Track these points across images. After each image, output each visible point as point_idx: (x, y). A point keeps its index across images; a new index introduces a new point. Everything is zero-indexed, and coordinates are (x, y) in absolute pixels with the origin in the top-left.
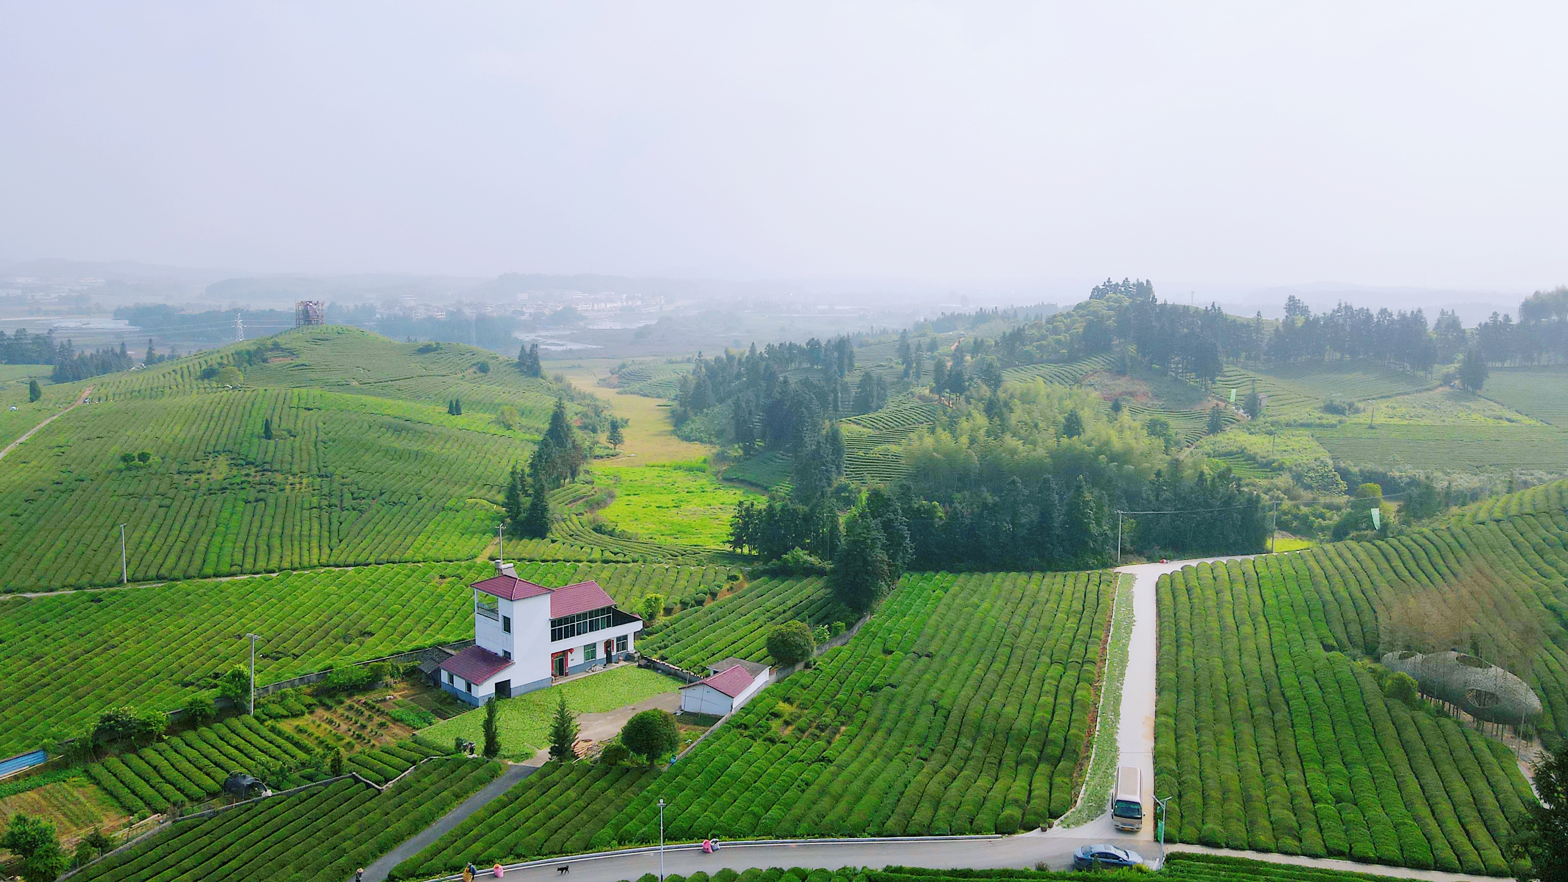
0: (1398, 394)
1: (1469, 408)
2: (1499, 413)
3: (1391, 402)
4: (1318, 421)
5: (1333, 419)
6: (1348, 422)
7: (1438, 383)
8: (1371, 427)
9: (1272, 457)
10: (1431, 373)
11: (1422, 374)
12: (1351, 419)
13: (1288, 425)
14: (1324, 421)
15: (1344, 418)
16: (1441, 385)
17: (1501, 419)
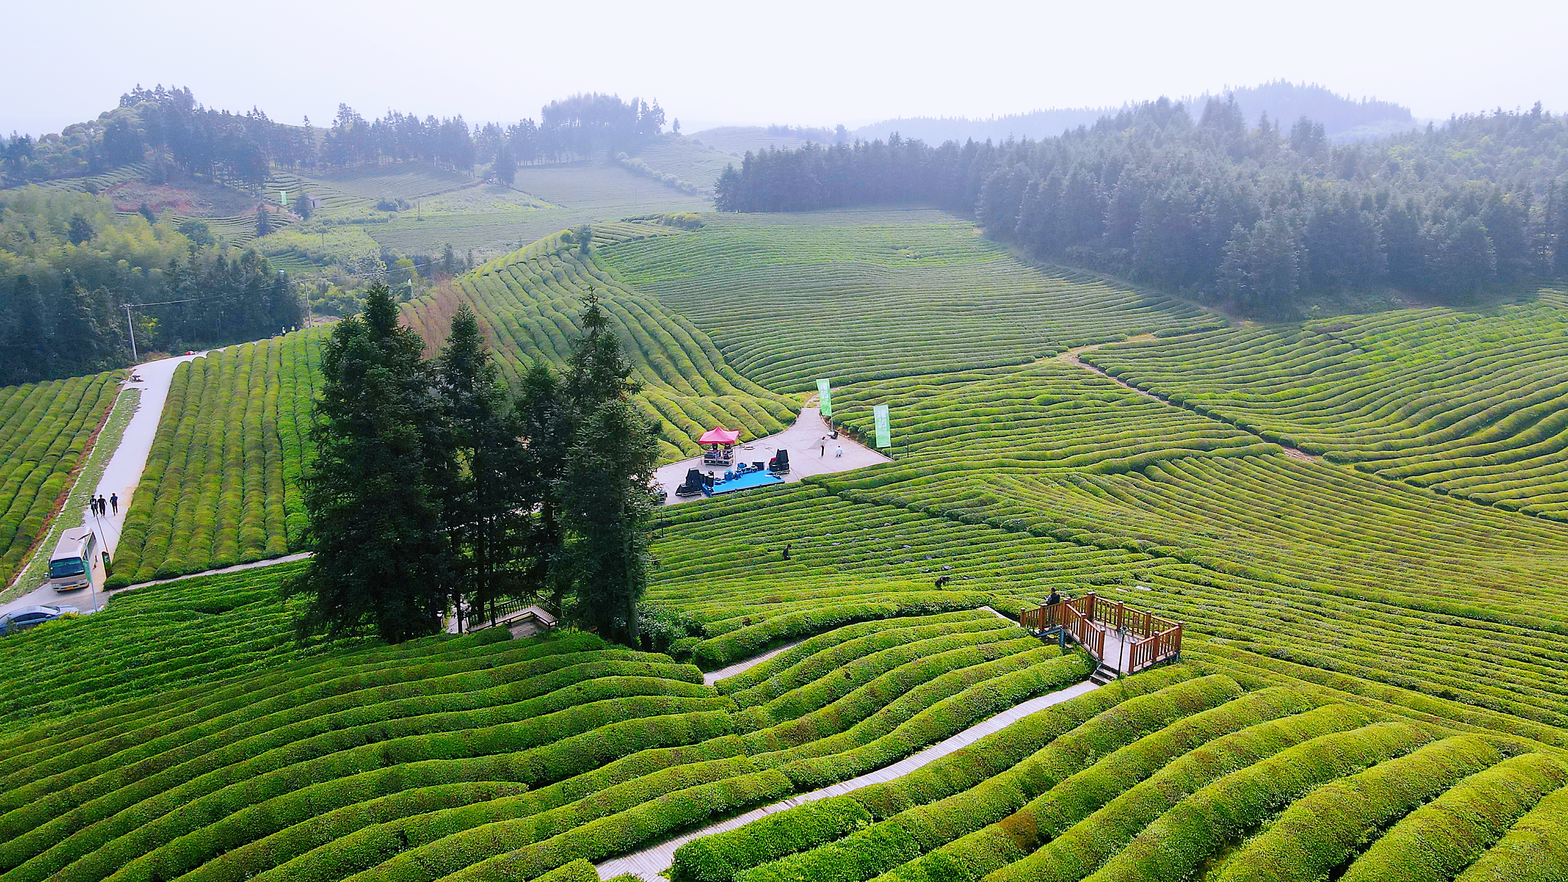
0: (445, 191)
1: (504, 198)
2: (527, 202)
3: (438, 198)
4: (370, 217)
5: (384, 215)
6: (399, 217)
7: (480, 179)
8: (420, 219)
9: (322, 252)
10: (473, 171)
11: (465, 172)
12: (401, 214)
13: (341, 223)
14: (376, 217)
15: (393, 213)
16: (482, 182)
17: (528, 205)
